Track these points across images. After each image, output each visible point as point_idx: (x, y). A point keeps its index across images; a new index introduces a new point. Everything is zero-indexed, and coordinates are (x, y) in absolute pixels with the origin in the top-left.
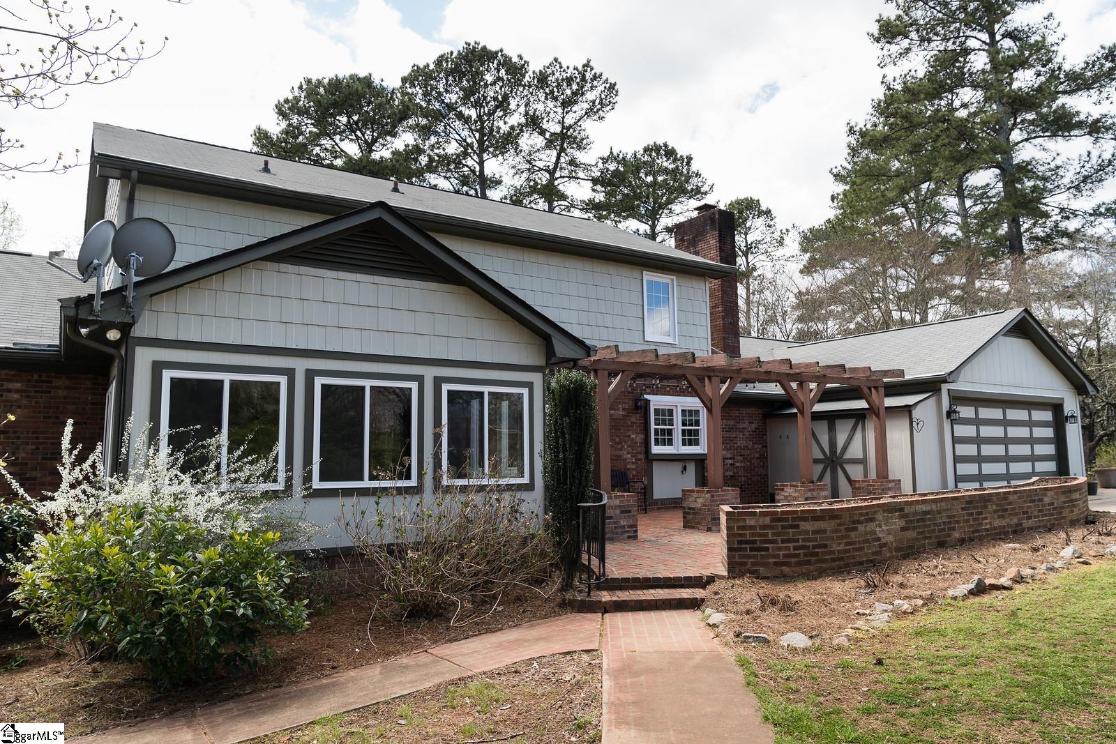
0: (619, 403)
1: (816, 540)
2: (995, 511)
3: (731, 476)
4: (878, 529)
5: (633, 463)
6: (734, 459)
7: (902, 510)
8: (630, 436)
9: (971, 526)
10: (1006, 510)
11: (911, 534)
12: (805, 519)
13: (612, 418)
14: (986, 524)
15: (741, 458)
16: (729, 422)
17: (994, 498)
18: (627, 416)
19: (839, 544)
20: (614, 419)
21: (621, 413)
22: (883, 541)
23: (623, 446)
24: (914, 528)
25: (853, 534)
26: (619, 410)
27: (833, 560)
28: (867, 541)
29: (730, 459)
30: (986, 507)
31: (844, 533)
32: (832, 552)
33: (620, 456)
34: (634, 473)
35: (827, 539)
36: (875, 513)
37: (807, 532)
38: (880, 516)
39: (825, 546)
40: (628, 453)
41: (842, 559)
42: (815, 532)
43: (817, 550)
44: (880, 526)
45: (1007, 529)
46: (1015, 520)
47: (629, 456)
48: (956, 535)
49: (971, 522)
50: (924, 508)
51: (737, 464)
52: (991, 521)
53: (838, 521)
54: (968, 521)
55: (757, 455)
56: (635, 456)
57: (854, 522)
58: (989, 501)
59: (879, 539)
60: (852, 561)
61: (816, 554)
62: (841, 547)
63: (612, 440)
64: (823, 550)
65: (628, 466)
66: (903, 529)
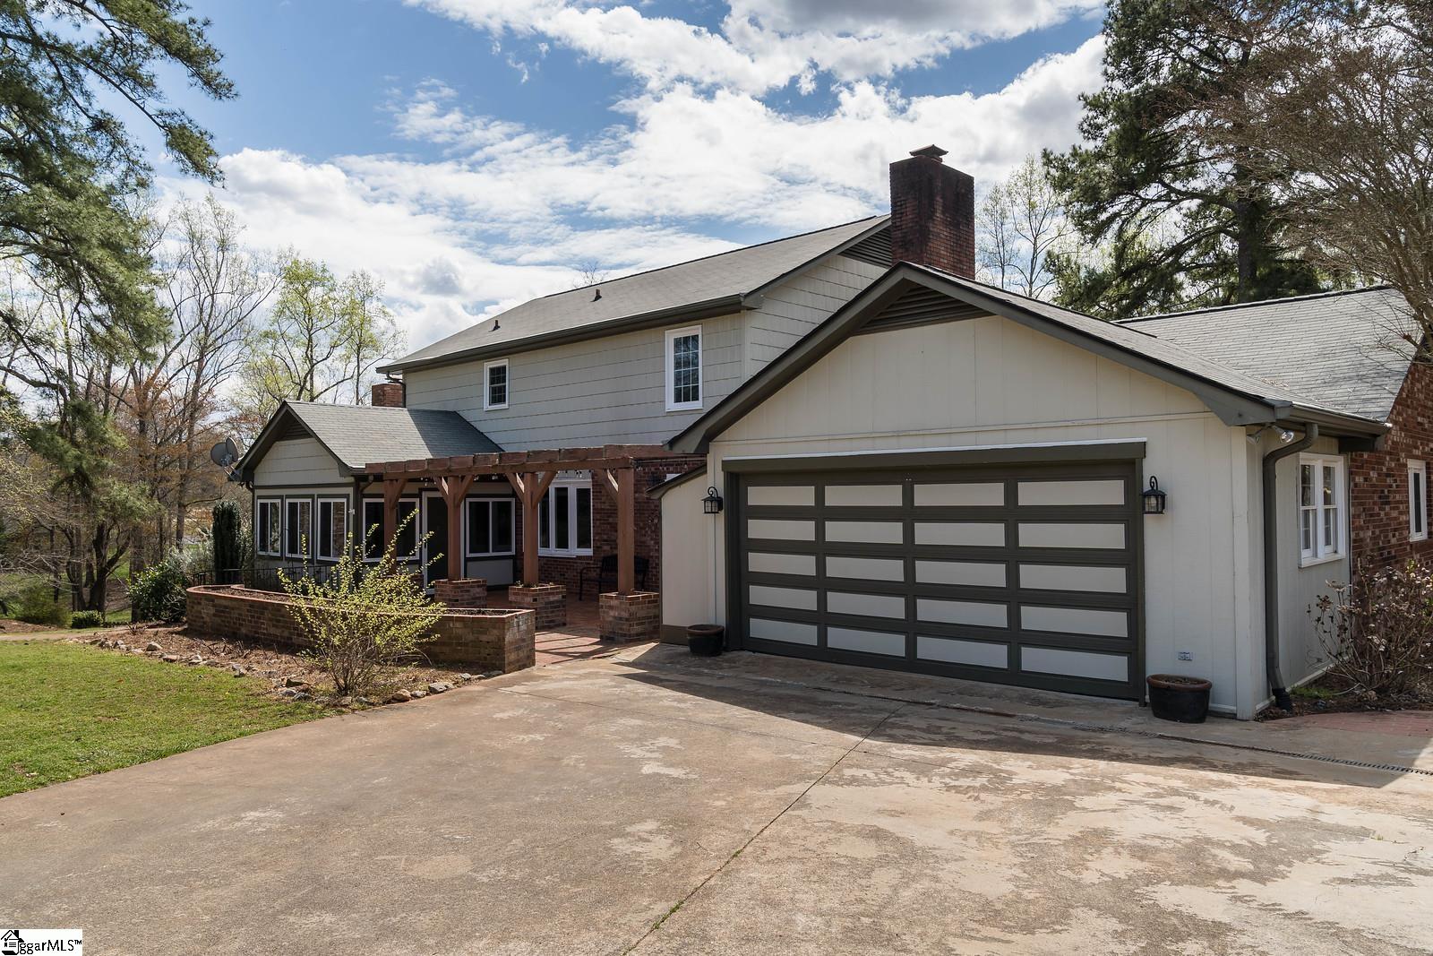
2: (270, 620)
7: (213, 601)
9: (253, 627)
10: (279, 621)
11: (218, 620)
13: (636, 501)
14: (264, 629)
17: (270, 608)
20: (639, 503)
24: (220, 616)
30: (263, 614)
33: (644, 542)
40: (652, 539)
45: (279, 639)
46: (286, 634)
47: (652, 542)
49: (253, 624)
52: (267, 628)
54: (251, 622)
58: (266, 609)
59: (203, 618)
63: (636, 525)
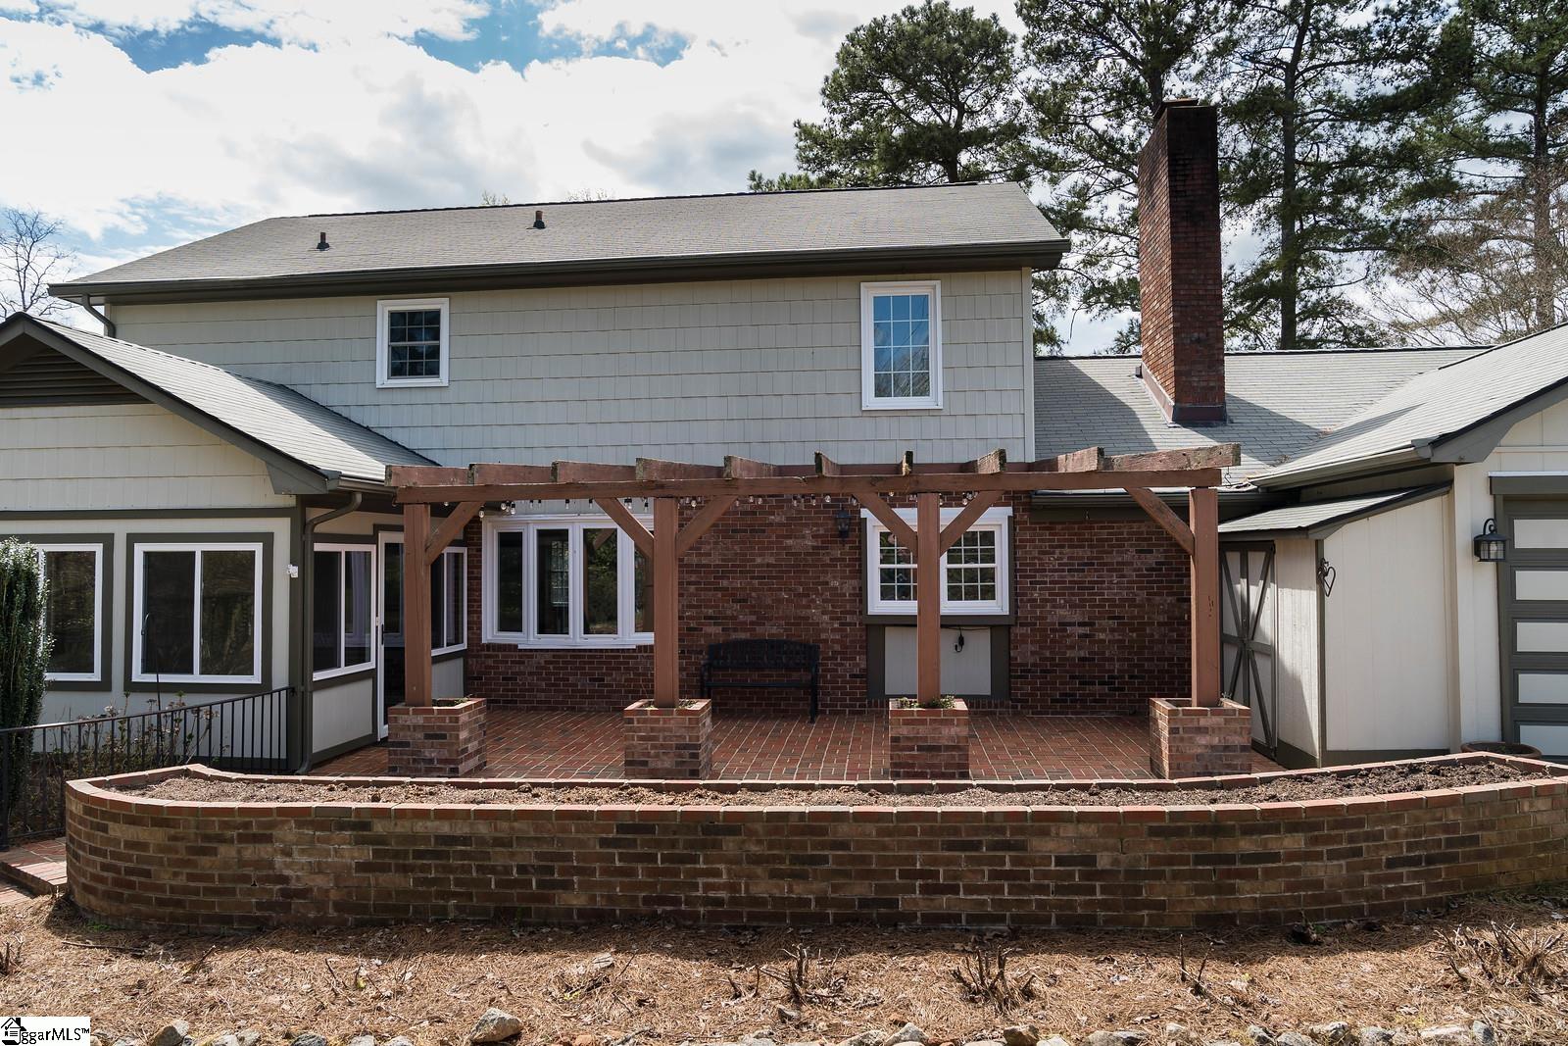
0: (806, 525)
1: (129, 859)
3: (1082, 659)
4: (279, 859)
5: (834, 630)
6: (1091, 624)
8: (827, 583)
11: (393, 880)
12: (114, 818)
13: (788, 552)
15: (1114, 624)
16: (1079, 552)
18: (823, 548)
19: (175, 874)
20: (794, 554)
21: (809, 543)
22: (294, 885)
23: (813, 601)
25: (205, 861)
26: (804, 537)
27: (161, 902)
28: (245, 879)
29: (1081, 624)
31: (183, 855)
32: (161, 888)
33: (806, 618)
34: (837, 647)
35: (149, 860)
36: (272, 825)
37: (116, 842)
38: (288, 832)
39: (147, 874)
41: (179, 903)
42: (130, 845)
43: (133, 878)
44: (289, 854)
48: (576, 900)
50: (445, 828)
51: (1102, 636)
53: (172, 831)
55: (1163, 618)
56: (838, 619)
57: (207, 838)
60: (203, 911)
61: (130, 885)
62: (181, 881)
64: (142, 879)
65: (823, 636)
66: (363, 867)
